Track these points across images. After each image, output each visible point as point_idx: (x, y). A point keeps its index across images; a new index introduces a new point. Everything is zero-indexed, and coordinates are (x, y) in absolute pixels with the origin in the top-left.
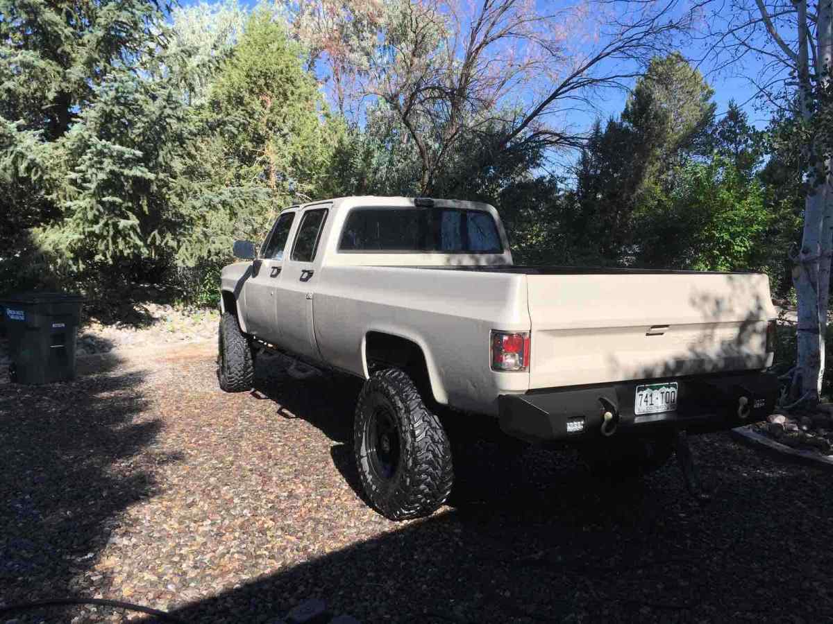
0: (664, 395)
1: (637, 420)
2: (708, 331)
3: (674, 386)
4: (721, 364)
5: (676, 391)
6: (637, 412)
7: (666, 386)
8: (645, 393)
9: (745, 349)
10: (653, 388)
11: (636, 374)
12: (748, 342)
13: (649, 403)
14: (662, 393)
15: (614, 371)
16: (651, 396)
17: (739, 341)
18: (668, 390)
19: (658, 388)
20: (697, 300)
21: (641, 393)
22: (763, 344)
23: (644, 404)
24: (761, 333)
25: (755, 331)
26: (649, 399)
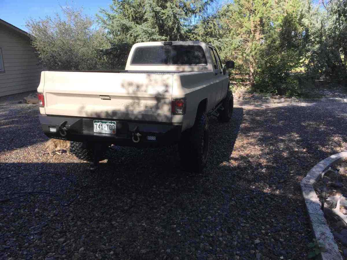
0: (109, 126)
1: (95, 134)
2: (136, 101)
3: (114, 123)
4: (140, 117)
5: (115, 125)
6: (95, 131)
7: (110, 122)
8: (98, 124)
9: (160, 112)
10: (103, 122)
11: (91, 115)
12: (162, 108)
13: (101, 128)
14: (108, 125)
15: (80, 112)
16: (102, 125)
17: (157, 107)
18: (110, 124)
19: (105, 123)
20: (126, 85)
21: (96, 123)
22: (169, 110)
23: (98, 128)
24: (168, 104)
25: (165, 103)
26: (101, 126)
